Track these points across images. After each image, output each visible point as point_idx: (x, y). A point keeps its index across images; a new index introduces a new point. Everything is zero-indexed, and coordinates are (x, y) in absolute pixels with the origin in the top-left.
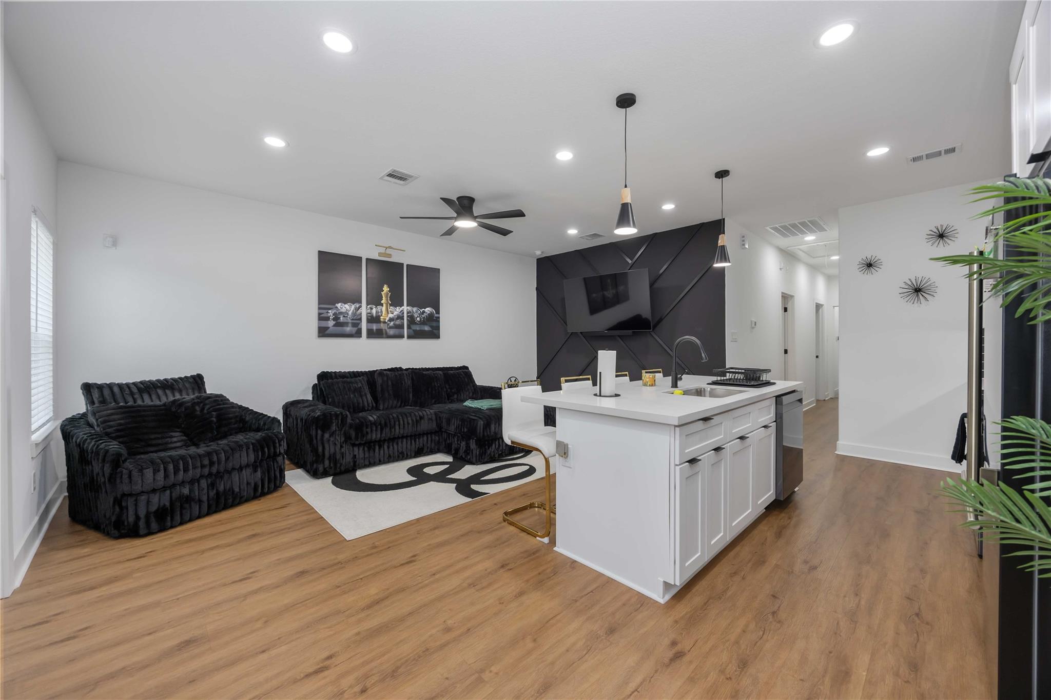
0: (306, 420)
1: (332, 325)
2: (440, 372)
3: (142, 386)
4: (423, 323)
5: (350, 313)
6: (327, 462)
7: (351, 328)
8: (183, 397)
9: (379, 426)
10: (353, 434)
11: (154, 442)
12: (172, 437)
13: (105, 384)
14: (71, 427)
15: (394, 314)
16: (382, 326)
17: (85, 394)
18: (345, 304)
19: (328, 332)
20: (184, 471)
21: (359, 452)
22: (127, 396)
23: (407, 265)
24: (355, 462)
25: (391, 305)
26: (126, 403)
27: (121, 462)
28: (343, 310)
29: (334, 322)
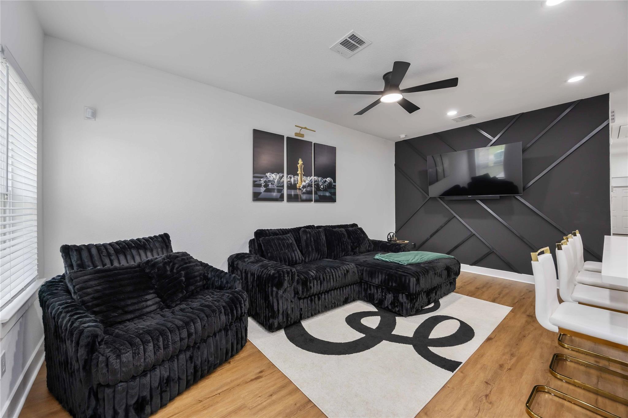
0: (258, 276)
1: (263, 191)
2: (343, 229)
3: (118, 247)
4: (325, 190)
5: (276, 181)
6: (281, 317)
7: (277, 193)
8: (155, 257)
9: (319, 281)
10: (300, 288)
11: (131, 308)
12: (147, 300)
13: (84, 245)
14: (48, 295)
15: (306, 182)
16: (298, 192)
17: (64, 257)
18: (272, 173)
19: (260, 196)
20: (164, 348)
21: (303, 304)
22: (104, 257)
23: (314, 144)
24: (301, 315)
25: (304, 175)
26: (104, 265)
27: (97, 343)
28: (271, 179)
29: (265, 189)
